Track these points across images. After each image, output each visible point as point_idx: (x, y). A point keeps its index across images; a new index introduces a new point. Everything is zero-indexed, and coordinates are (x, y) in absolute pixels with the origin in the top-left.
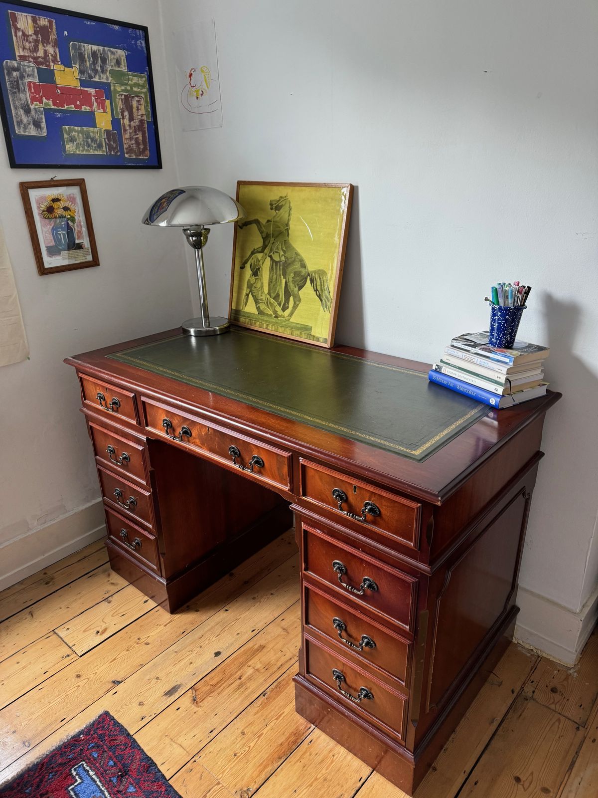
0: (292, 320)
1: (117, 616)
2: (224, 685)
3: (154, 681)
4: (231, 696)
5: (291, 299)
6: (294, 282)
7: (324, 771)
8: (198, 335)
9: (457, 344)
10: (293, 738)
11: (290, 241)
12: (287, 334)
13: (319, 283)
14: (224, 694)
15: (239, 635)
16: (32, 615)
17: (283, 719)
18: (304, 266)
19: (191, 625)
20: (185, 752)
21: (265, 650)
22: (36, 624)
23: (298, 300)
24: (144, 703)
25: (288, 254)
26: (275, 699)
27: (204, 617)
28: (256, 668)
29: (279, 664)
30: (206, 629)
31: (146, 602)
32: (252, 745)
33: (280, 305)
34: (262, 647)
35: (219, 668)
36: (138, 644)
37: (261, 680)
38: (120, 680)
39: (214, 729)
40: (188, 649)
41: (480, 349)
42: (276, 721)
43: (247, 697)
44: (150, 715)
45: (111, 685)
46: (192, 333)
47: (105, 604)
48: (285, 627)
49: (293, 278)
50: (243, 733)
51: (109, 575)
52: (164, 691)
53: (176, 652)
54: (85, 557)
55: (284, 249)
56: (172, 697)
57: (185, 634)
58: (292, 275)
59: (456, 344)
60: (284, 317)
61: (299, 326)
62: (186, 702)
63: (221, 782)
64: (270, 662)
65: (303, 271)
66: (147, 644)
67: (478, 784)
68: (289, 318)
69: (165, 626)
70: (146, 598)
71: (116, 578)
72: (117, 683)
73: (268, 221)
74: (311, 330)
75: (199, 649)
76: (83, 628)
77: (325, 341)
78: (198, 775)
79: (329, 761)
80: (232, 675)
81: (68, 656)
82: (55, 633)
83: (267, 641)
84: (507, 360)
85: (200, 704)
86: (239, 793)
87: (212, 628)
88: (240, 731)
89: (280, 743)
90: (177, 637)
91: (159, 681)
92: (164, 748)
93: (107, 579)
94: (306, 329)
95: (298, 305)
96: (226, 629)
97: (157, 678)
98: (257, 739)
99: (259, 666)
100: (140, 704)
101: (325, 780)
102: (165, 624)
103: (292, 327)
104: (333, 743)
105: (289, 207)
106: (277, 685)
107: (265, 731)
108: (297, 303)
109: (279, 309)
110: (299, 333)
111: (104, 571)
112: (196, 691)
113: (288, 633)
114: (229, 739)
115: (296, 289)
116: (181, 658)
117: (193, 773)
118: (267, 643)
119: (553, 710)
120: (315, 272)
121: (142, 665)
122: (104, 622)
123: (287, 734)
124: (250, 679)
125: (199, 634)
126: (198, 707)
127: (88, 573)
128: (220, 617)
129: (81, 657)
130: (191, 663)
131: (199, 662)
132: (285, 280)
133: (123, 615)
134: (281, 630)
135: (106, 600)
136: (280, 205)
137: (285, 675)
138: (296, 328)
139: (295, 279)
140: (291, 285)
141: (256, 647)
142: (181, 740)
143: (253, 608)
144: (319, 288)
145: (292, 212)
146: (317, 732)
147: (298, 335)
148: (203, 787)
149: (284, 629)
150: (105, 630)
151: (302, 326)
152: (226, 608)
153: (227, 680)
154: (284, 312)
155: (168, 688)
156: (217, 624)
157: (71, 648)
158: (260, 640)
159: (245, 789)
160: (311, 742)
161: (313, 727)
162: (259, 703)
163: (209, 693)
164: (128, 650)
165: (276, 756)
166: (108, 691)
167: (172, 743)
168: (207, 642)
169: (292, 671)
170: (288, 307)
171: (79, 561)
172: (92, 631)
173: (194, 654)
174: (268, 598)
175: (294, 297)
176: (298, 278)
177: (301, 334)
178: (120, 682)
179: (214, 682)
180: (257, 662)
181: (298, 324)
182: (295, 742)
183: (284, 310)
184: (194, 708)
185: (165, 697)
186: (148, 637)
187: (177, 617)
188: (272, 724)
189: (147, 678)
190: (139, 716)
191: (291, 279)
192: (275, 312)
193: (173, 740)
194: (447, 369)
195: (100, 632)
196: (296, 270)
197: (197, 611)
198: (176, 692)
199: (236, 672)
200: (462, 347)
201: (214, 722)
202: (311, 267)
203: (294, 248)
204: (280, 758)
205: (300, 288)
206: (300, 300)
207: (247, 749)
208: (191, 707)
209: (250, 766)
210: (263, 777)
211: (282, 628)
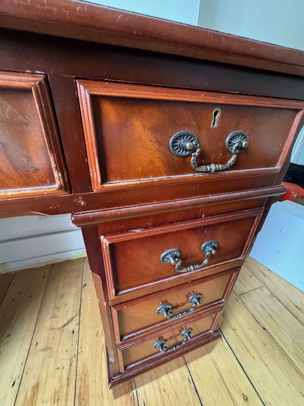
21: (41, 386)
29: (65, 380)
34: (36, 387)
48: (43, 348)
64: (55, 390)
83: (36, 377)
104: (155, 383)
106: (79, 400)
118: (38, 378)
134: (42, 352)
137: (78, 384)
141: (29, 395)
146: (141, 391)
149: (44, 350)
158: (29, 384)
160: (144, 405)
161: (134, 391)
169: (80, 373)
211: (41, 350)
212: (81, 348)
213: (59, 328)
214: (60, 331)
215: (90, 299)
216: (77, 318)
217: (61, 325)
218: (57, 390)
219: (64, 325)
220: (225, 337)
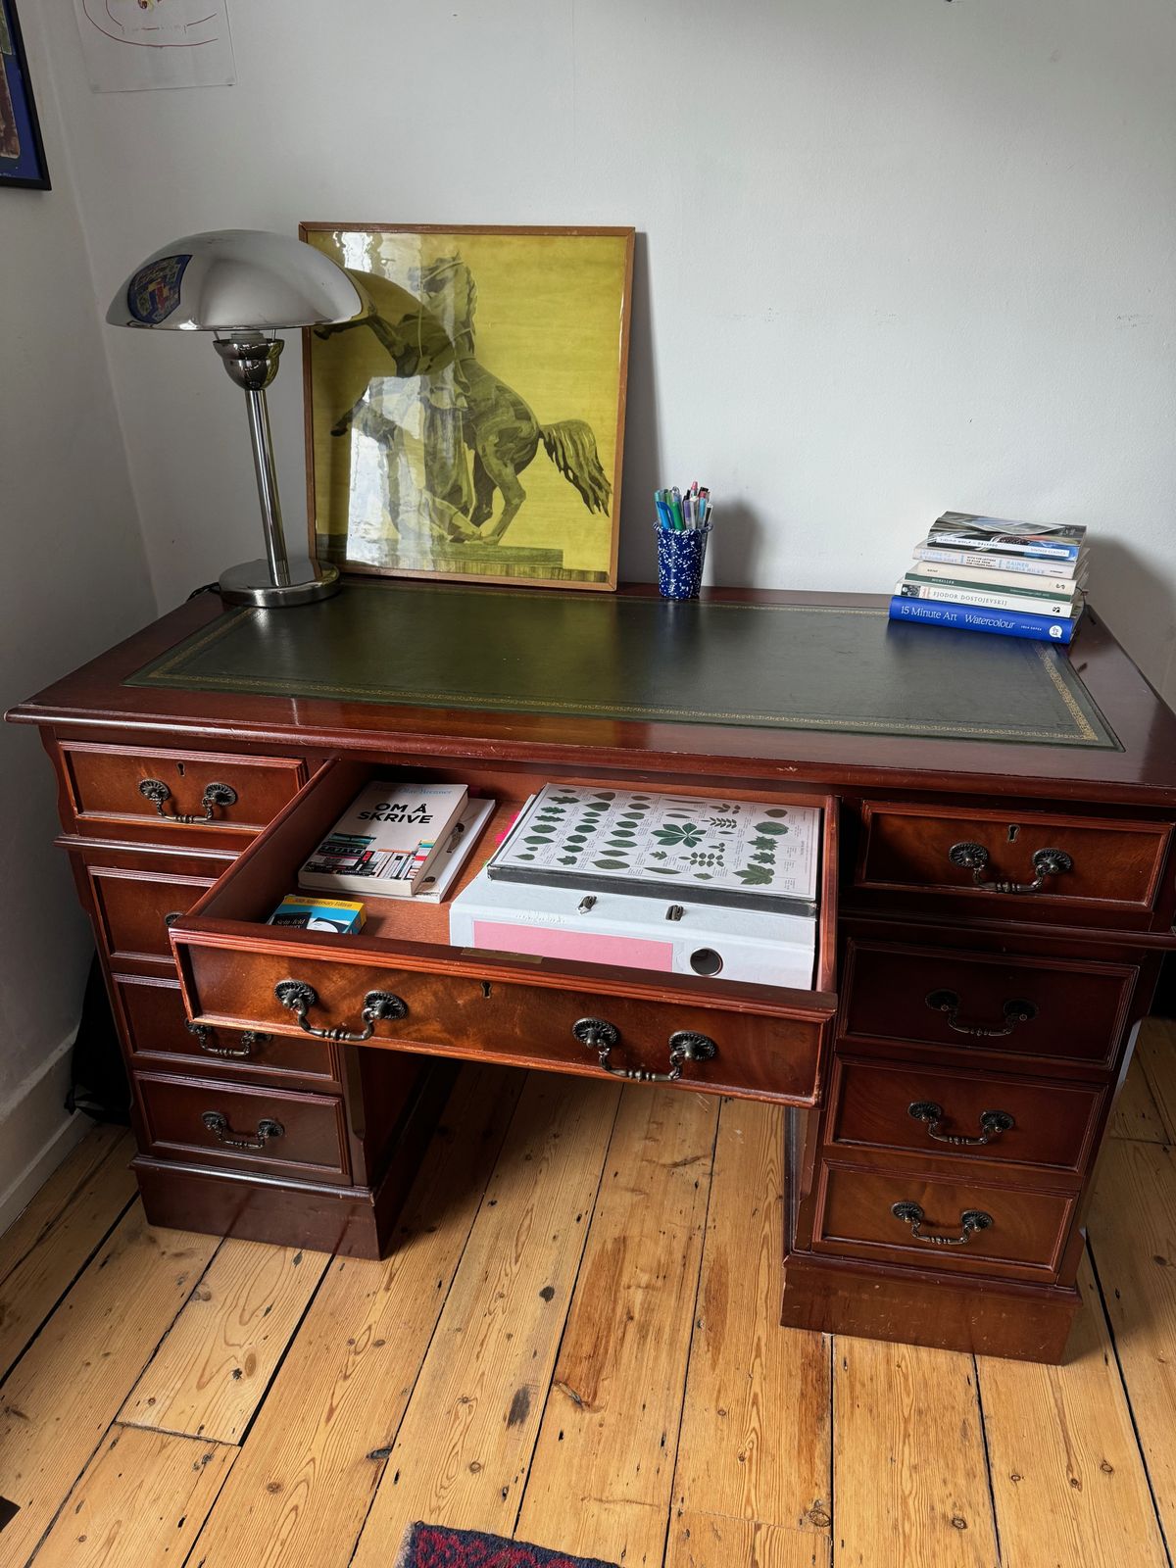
0: (508, 540)
1: (255, 1320)
2: (611, 1344)
3: (463, 1409)
4: (643, 1359)
5: (497, 494)
6: (501, 454)
7: (906, 1401)
8: (273, 604)
9: (943, 538)
10: (812, 1374)
11: (479, 361)
12: (495, 574)
13: (570, 451)
14: (624, 1360)
15: (560, 1238)
16: (20, 1415)
17: (768, 1350)
18: (525, 415)
19: (445, 1264)
20: (647, 1507)
21: (632, 1244)
22: (51, 1429)
23: (515, 498)
24: (481, 1461)
25: (477, 392)
26: (723, 1322)
27: (457, 1236)
28: (643, 1284)
29: (678, 1256)
30: (483, 1258)
31: (297, 1260)
32: (755, 1424)
33: (465, 510)
34: (622, 1242)
35: (574, 1319)
36: (357, 1353)
37: (673, 1301)
38: (384, 1445)
39: (664, 1435)
40: (479, 1311)
41: (1000, 541)
42: (758, 1360)
43: (672, 1343)
44: (513, 1478)
45: (373, 1468)
46: (260, 602)
47: (197, 1309)
48: (631, 1185)
49: (495, 445)
50: (722, 1413)
51: (152, 1241)
52: (501, 1418)
53: (459, 1330)
54: (50, 1226)
55: (464, 380)
56: (528, 1420)
57: (446, 1285)
58: (493, 439)
59: (940, 539)
60: (480, 538)
61: (526, 553)
62: (563, 1413)
63: (761, 1521)
64: (659, 1261)
65: (525, 428)
66: (380, 1343)
67: (1121, 1294)
68: (496, 538)
69: (387, 1289)
70: (291, 1253)
71: (174, 1240)
72: (381, 1455)
73: (407, 317)
74: (559, 556)
75: (500, 1301)
76: (194, 1379)
77: (602, 577)
78: (709, 1535)
79: (898, 1380)
80: (609, 1321)
81: (208, 1458)
82: (124, 1425)
83: (620, 1227)
84: (1065, 553)
85: (597, 1403)
86: (806, 1519)
87: (493, 1250)
88: (713, 1412)
89: (798, 1394)
90: (434, 1299)
91: (474, 1403)
92: (598, 1523)
93: (155, 1252)
94: (551, 558)
95: (517, 507)
96: (523, 1238)
97: (465, 1400)
98: (755, 1407)
99: (644, 1278)
100: (473, 1471)
101: (920, 1412)
102: (384, 1286)
103: (507, 559)
104: (880, 1347)
105: (468, 282)
106: (707, 1297)
107: (756, 1388)
108: (515, 501)
109: (464, 523)
110: (527, 570)
111: (133, 1236)
112: (566, 1384)
113: (647, 1194)
114: (703, 1438)
115: (510, 470)
116: (481, 1338)
117: (695, 1536)
118: (624, 1229)
119: (1117, 1138)
120: (557, 427)
121: (405, 1391)
122: (233, 1345)
123: (797, 1372)
124: (648, 1309)
125: (477, 1271)
126: (597, 1410)
127: (92, 1257)
128: (488, 1223)
129: (241, 1443)
130: (509, 1336)
131: (524, 1328)
132: (473, 452)
133: (268, 1310)
134: (629, 1193)
135: (195, 1295)
136: (438, 278)
137: (705, 1274)
138: (519, 559)
139: (504, 448)
140: (493, 463)
141: (609, 1246)
142: (619, 1490)
143: (542, 1177)
144: (571, 462)
145: (477, 293)
146: (842, 1342)
147: (524, 572)
148: (736, 1549)
149: (633, 1190)
150: (252, 1363)
151: (535, 553)
152: (486, 1201)
153: (609, 1332)
154: (478, 525)
155: (504, 1407)
156: (497, 1238)
157: (198, 1438)
158: (607, 1232)
159: (810, 1507)
160: (845, 1363)
161: (827, 1336)
162: (703, 1344)
163: (596, 1374)
164: (346, 1377)
165: (811, 1420)
166: (377, 1482)
167: (606, 1505)
168: (505, 1281)
169: (711, 1258)
170: (489, 515)
171: (40, 1240)
172: (218, 1379)
173: (500, 1317)
174: (555, 1146)
175: (505, 488)
176: (511, 445)
177: (533, 570)
178: (388, 1450)
179: (587, 1349)
180: (636, 1273)
181: (523, 548)
182: (821, 1379)
183: (478, 520)
184: (591, 1419)
185: (514, 1429)
186: (370, 1328)
187: (397, 1260)
188: (757, 1368)
189: (442, 1409)
190: (491, 1494)
191: (490, 450)
192: (454, 529)
193: (604, 1499)
194: (933, 590)
195: (242, 1369)
196: (503, 426)
197: (432, 1230)
198: (528, 1407)
199: (614, 1310)
200: (957, 543)
201: (654, 1421)
202: (545, 415)
203: (491, 377)
204: (821, 1419)
205: (520, 467)
206: (522, 495)
207: (753, 1435)
208: (583, 1419)
209: (785, 1461)
210: (821, 1467)
211: (627, 1189)
212: (714, 1220)
213: (664, 1166)
214: (665, 1171)
215: (742, 1136)
216: (709, 1162)
217: (667, 1159)
218: (662, 1262)
219: (676, 1165)
220: (1122, 1362)
